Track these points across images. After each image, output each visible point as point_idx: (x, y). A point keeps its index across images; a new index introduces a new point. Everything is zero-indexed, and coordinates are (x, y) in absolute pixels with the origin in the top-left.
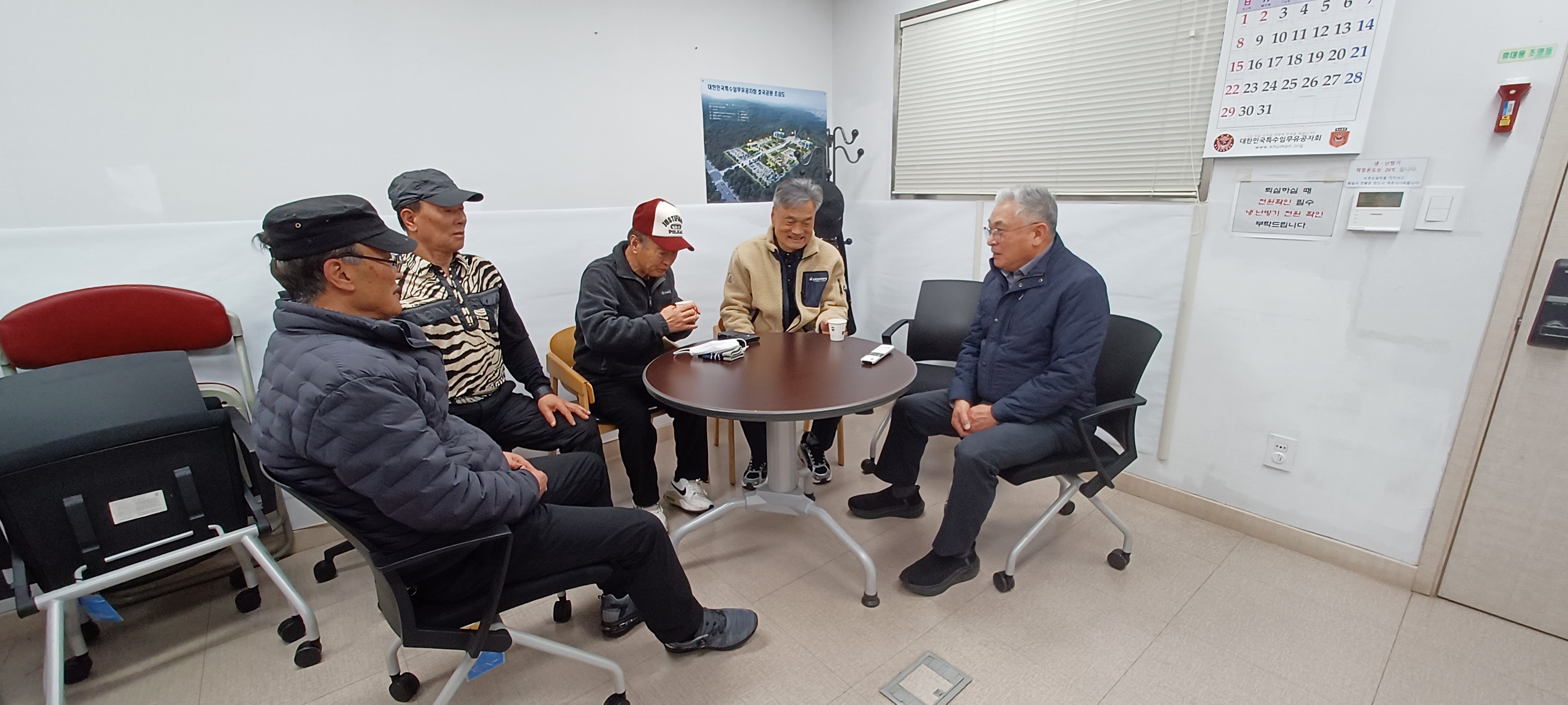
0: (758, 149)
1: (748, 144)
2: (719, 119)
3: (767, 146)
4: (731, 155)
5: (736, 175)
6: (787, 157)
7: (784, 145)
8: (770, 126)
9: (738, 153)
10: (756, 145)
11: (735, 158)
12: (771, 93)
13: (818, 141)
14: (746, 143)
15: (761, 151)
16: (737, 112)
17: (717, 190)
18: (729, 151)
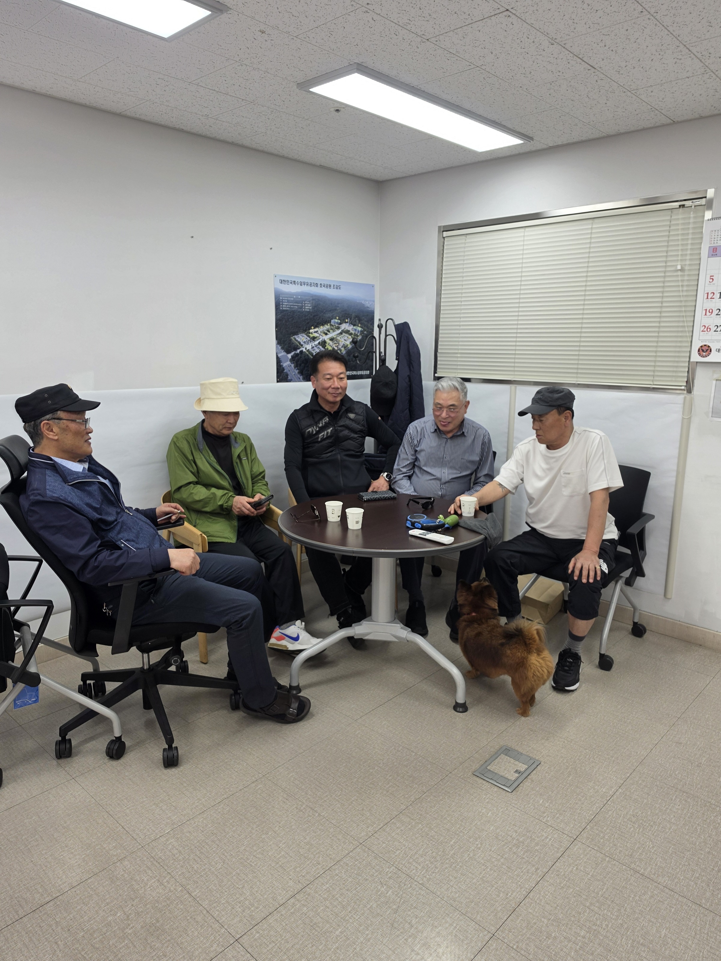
0: (319, 335)
1: (311, 331)
2: (289, 309)
3: (326, 332)
4: (297, 341)
5: (301, 357)
6: (342, 342)
7: (340, 331)
8: (329, 315)
9: (302, 338)
10: (317, 331)
11: (300, 343)
12: (330, 286)
13: (368, 328)
14: (309, 330)
15: (321, 337)
16: (302, 303)
17: (285, 371)
18: (296, 337)
